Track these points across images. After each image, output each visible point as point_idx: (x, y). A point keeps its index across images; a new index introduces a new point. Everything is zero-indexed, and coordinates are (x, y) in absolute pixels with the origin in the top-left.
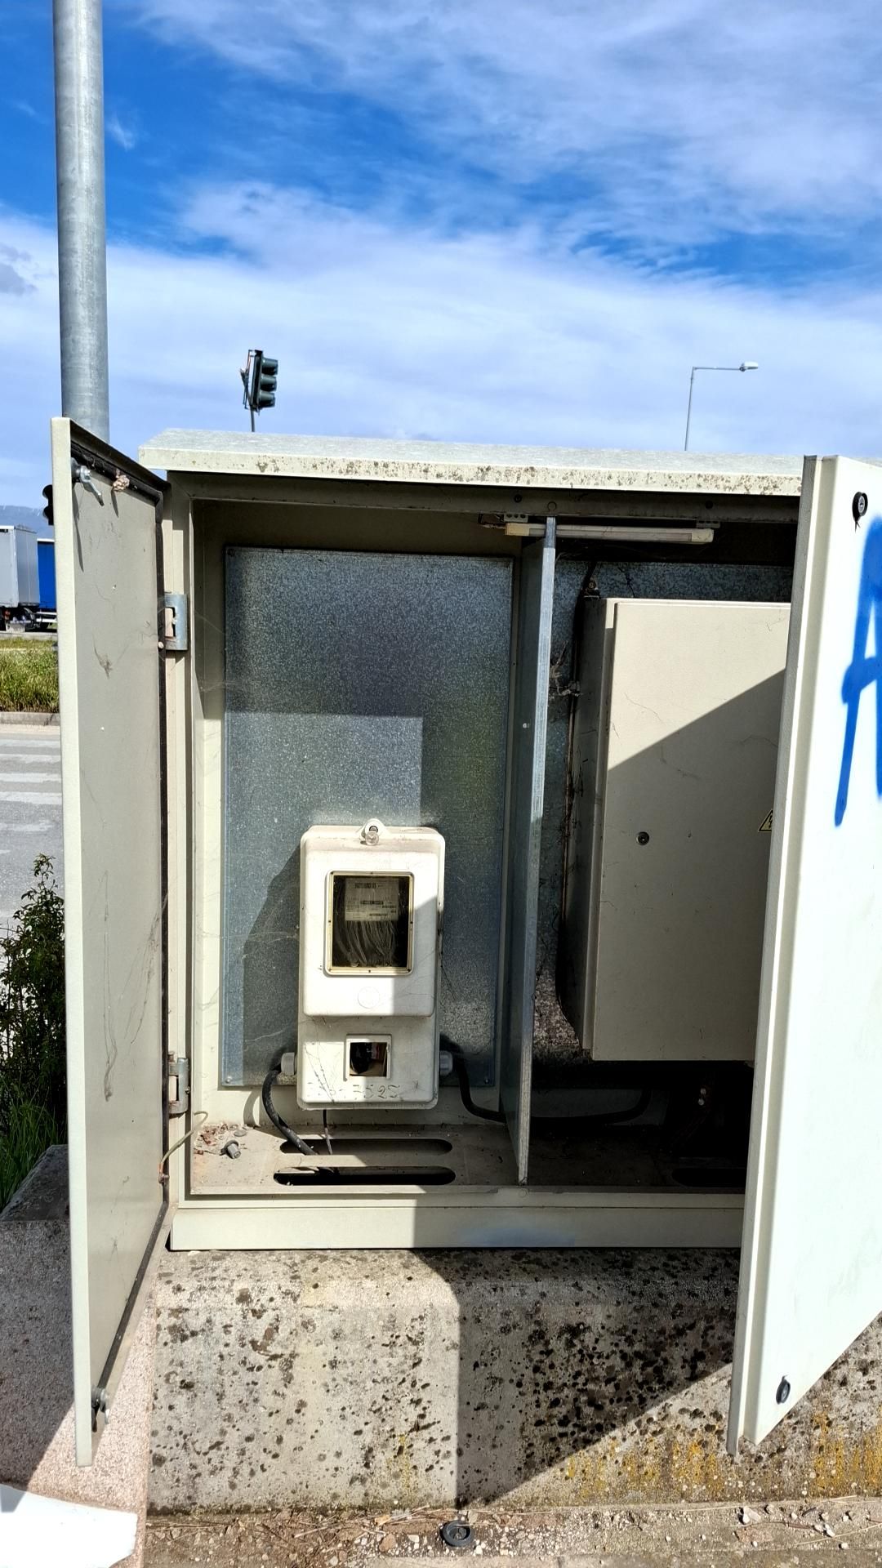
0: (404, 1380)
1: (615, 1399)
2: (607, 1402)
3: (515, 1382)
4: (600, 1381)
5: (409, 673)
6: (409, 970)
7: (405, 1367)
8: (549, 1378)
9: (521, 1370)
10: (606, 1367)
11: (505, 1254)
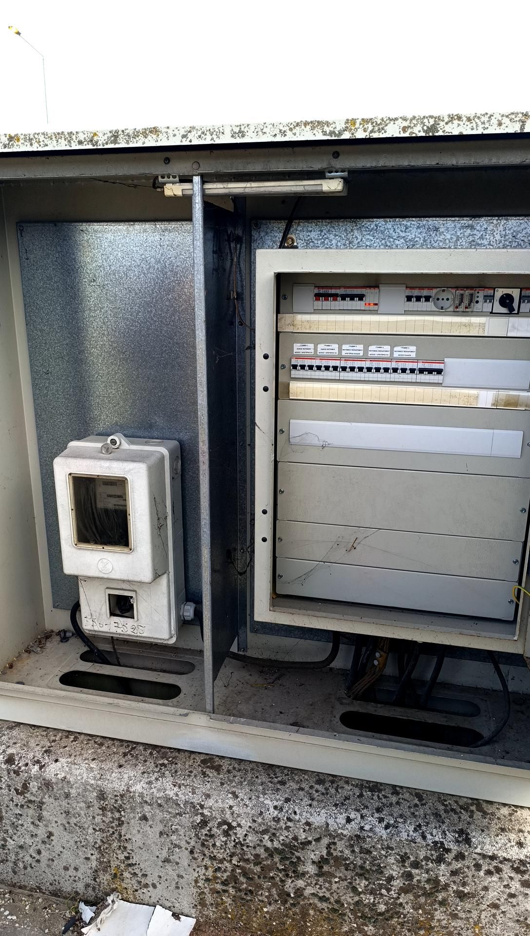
0: (113, 833)
1: (262, 876)
2: (256, 877)
3: (189, 850)
4: (250, 863)
5: (152, 319)
6: (131, 549)
7: (114, 825)
8: (212, 852)
9: (193, 843)
10: (253, 854)
11: (197, 758)
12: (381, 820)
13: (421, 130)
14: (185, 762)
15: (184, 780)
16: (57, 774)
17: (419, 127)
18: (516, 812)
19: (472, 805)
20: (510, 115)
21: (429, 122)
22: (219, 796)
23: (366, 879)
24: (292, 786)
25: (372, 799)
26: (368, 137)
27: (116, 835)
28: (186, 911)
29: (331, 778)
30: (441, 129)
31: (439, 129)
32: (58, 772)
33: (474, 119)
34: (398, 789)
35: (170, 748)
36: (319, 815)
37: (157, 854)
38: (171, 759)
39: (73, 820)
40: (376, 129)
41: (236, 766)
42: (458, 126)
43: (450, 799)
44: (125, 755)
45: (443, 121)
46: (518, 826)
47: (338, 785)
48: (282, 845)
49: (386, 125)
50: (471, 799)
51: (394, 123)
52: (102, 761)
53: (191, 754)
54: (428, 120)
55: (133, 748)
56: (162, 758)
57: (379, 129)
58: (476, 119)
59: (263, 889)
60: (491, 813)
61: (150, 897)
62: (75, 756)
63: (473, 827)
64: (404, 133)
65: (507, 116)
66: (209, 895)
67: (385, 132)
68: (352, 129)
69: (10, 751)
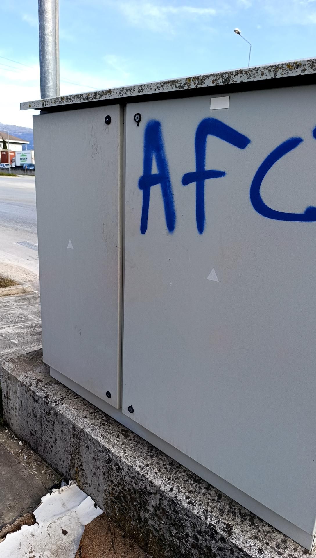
0: (77, 449)
1: (131, 503)
2: (129, 501)
3: (103, 472)
4: (126, 492)
7: (77, 445)
8: (112, 479)
9: (105, 470)
10: (128, 488)
11: (121, 428)
12: (188, 498)
13: (222, 81)
14: (114, 427)
15: (107, 434)
16: (60, 410)
17: (220, 80)
18: (274, 533)
19: (248, 516)
20: (268, 67)
21: (225, 76)
22: (118, 449)
23: (177, 530)
24: (155, 460)
25: (192, 485)
26: (196, 87)
27: (77, 451)
28: (101, 505)
29: (178, 465)
30: (232, 80)
31: (230, 80)
32: (61, 410)
33: (249, 72)
34: (211, 487)
35: (113, 418)
36: (158, 480)
37: (92, 469)
38: (109, 423)
39: (64, 436)
40: (200, 82)
41: (136, 439)
42: (240, 77)
43: (237, 507)
44: (92, 413)
45: (233, 75)
46: (268, 540)
47: (179, 470)
48: (140, 489)
49: (205, 80)
50: (251, 513)
51: (208, 79)
52: (80, 412)
53: (120, 425)
54: (225, 75)
55: (97, 412)
56: (106, 421)
57: (201, 82)
58: (250, 72)
59: (131, 510)
60: (257, 526)
61: (88, 490)
62: (71, 405)
63: (238, 527)
64: (213, 84)
65: (267, 69)
66: (110, 502)
67: (204, 84)
68: (189, 84)
69: (49, 393)
